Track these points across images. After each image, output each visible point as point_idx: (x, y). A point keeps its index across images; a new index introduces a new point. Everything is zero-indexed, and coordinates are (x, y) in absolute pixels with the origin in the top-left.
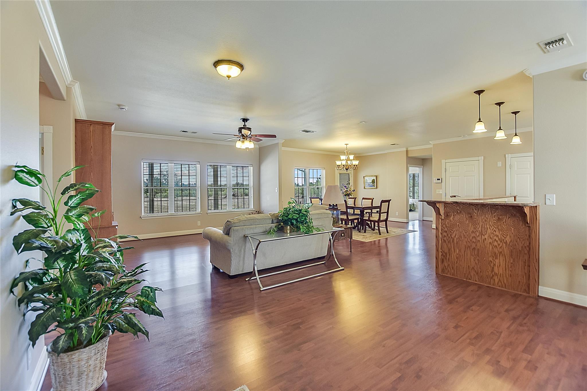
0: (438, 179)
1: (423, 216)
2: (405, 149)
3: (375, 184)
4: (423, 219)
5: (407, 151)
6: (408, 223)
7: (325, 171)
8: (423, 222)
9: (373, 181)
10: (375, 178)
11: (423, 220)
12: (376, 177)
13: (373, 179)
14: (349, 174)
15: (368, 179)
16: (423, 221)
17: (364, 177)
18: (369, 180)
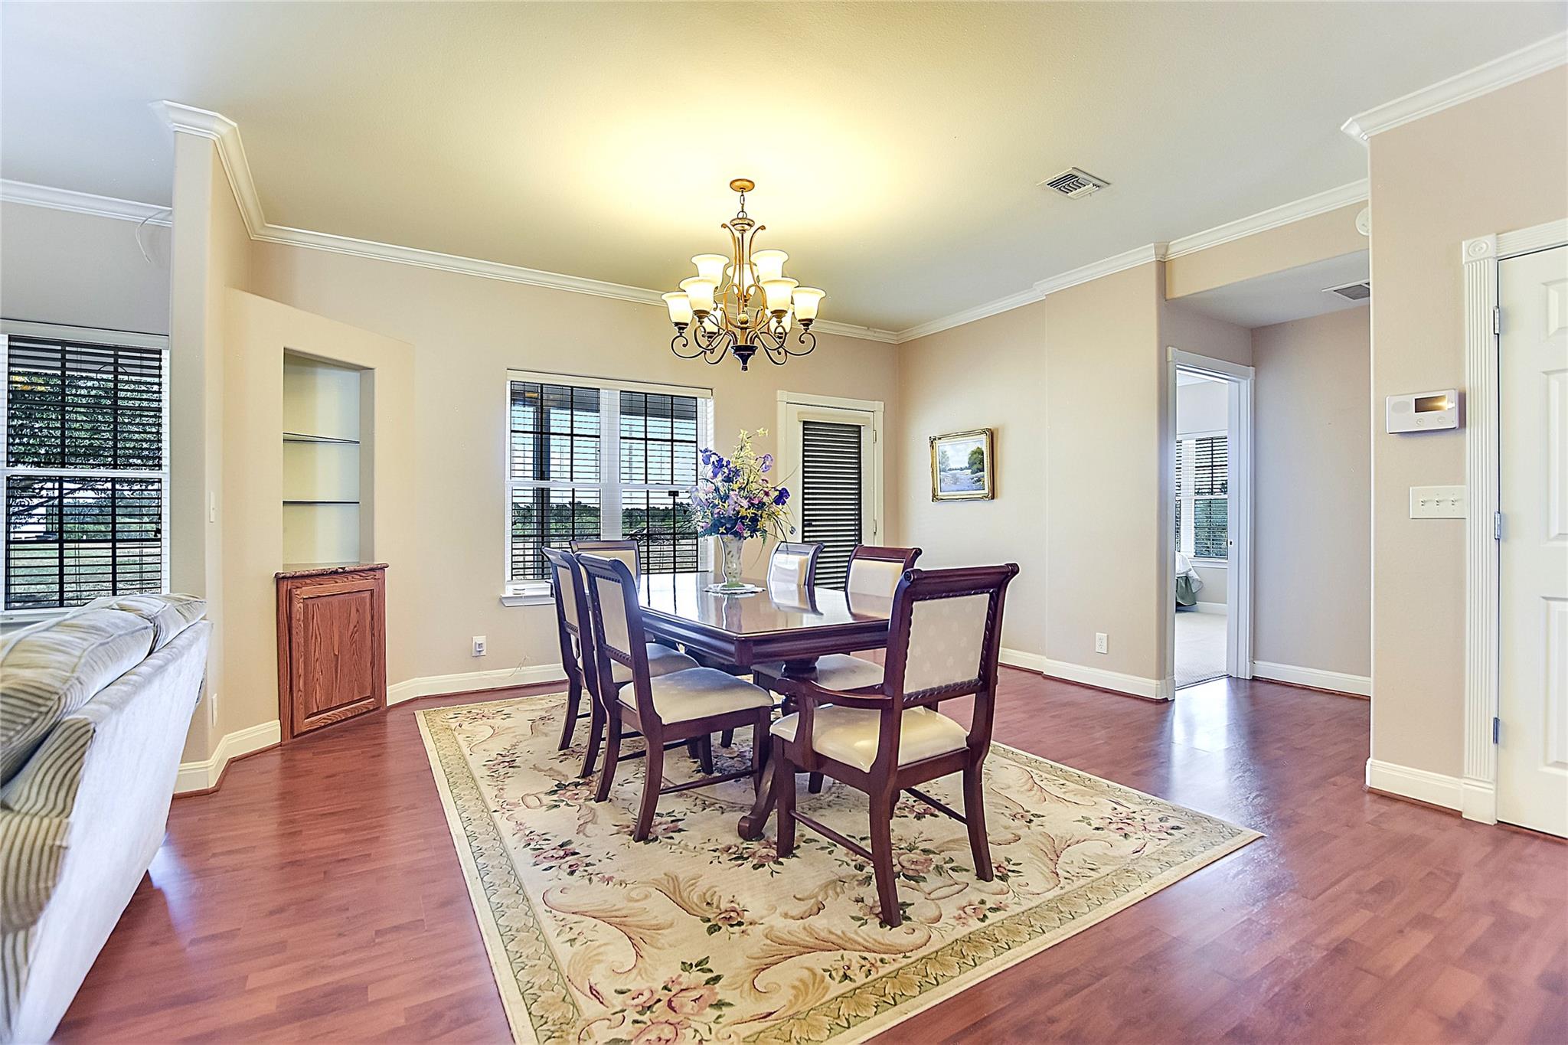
0: (1422, 405)
1: (1254, 656)
2: (1147, 255)
3: (986, 474)
4: (1252, 669)
5: (1163, 267)
6: (1166, 700)
7: (715, 404)
8: (1252, 688)
9: (976, 461)
10: (983, 443)
11: (1254, 679)
12: (992, 435)
13: (974, 448)
14: (860, 427)
15: (949, 454)
16: (1257, 684)
17: (932, 441)
18: (958, 454)
